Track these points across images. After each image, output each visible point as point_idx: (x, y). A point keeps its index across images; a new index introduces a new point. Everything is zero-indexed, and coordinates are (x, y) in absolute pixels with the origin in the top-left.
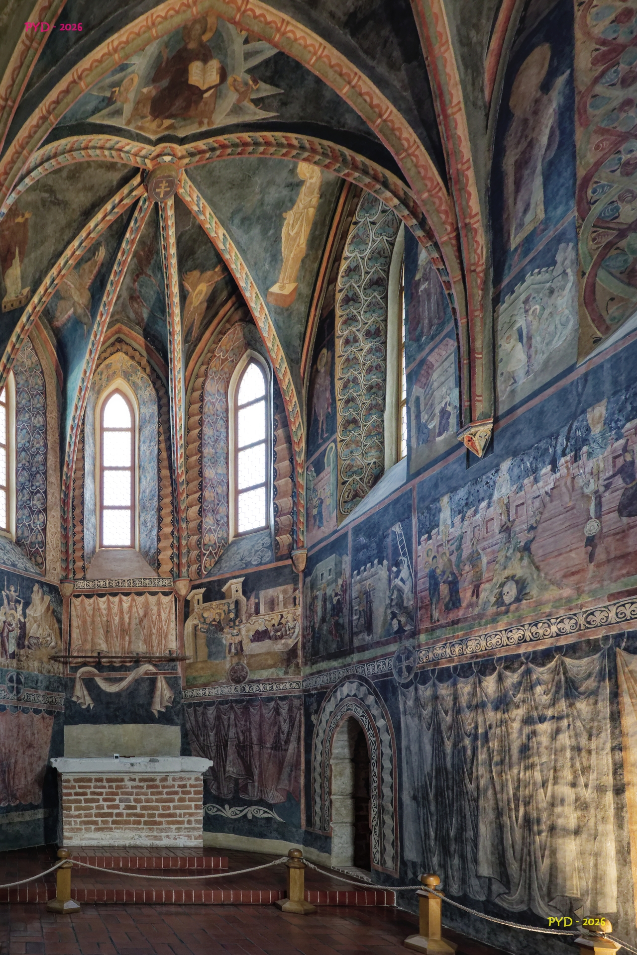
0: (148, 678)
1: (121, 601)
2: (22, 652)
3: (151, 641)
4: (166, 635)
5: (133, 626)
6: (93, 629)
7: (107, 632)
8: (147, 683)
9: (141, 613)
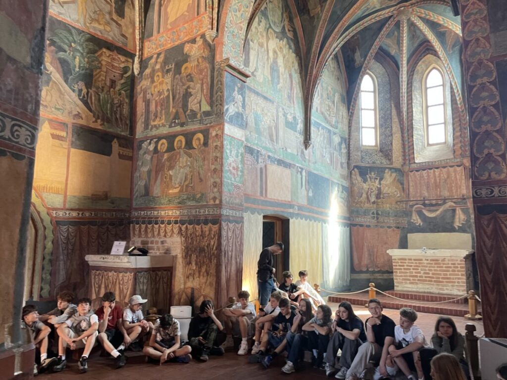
0: (452, 209)
1: (434, 172)
2: (379, 201)
3: (452, 190)
4: (460, 187)
5: (442, 183)
6: (421, 187)
7: (428, 187)
8: (451, 212)
9: (446, 177)
